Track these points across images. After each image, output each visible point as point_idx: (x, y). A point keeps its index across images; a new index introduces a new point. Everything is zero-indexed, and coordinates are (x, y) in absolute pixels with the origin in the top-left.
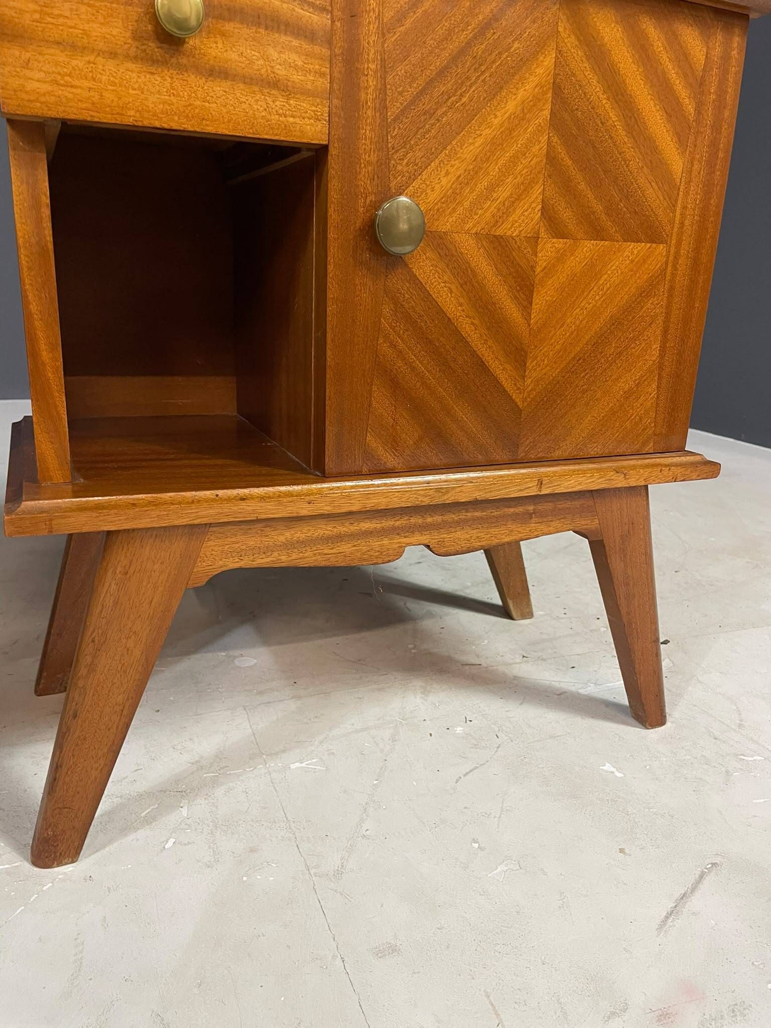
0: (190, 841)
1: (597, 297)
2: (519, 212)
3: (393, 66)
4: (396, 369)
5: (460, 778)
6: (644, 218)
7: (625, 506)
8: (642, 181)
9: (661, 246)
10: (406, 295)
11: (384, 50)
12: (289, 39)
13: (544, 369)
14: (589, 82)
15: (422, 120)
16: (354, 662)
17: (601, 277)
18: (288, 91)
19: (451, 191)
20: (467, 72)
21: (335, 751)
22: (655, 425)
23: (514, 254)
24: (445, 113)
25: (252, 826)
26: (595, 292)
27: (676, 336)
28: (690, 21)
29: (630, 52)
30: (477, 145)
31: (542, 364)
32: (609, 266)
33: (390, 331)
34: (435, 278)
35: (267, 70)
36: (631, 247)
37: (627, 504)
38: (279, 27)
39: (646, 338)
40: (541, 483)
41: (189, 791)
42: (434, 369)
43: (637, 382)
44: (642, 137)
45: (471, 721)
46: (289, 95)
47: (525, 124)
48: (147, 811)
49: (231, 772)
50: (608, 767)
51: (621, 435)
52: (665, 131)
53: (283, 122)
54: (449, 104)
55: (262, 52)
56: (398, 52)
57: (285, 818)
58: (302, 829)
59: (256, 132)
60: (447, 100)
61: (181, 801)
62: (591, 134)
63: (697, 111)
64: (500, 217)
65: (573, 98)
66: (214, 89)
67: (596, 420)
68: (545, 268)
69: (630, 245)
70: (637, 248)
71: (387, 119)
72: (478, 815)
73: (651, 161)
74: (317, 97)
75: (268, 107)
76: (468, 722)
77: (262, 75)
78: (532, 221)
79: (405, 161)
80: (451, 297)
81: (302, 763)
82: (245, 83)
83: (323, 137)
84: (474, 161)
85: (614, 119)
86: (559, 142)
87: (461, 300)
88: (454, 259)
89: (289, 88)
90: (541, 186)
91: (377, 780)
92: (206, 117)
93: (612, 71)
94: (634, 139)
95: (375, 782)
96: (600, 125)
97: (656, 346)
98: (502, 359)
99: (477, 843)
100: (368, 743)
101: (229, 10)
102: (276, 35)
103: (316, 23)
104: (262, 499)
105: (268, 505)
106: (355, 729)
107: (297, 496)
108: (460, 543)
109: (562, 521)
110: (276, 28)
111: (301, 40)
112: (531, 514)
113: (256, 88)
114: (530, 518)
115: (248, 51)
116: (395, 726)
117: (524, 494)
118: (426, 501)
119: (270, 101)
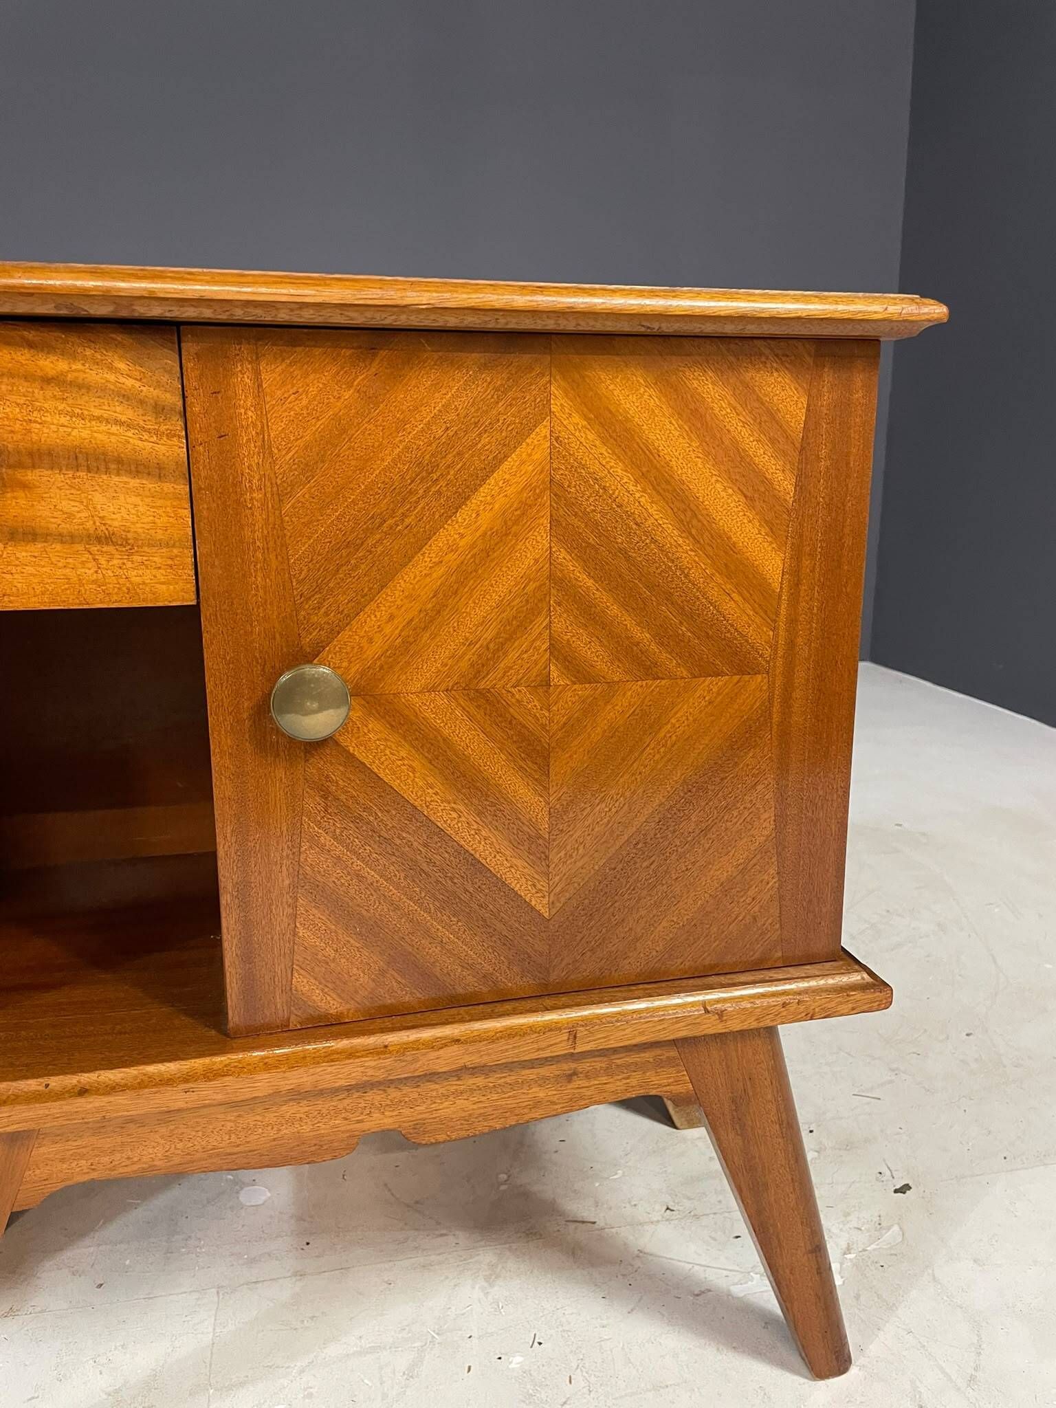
1: (657, 757)
2: (513, 655)
3: (290, 492)
4: (334, 882)
6: (724, 642)
7: (734, 1054)
8: (714, 593)
9: (759, 677)
10: (341, 782)
11: (275, 473)
12: (125, 479)
13: (579, 860)
14: (609, 472)
15: (344, 555)
16: (408, 1206)
17: (660, 728)
18: (129, 544)
19: (400, 640)
20: (410, 484)
22: (781, 925)
23: (511, 710)
24: (380, 541)
26: (653, 749)
27: (802, 799)
28: (775, 365)
29: (674, 423)
30: (435, 575)
31: (574, 855)
32: (673, 712)
33: (318, 832)
34: (385, 755)
35: (94, 523)
36: (706, 683)
37: (737, 1051)
38: (107, 467)
39: (749, 806)
40: (574, 1036)
42: (395, 876)
43: (741, 867)
44: (707, 533)
45: (540, 1344)
46: (130, 549)
47: (511, 540)
51: (724, 944)
52: (746, 521)
53: (124, 585)
54: (385, 529)
55: (85, 501)
56: (297, 473)
59: (84, 602)
60: (381, 525)
62: (620, 541)
63: (798, 488)
64: (483, 666)
65: (586, 496)
66: (18, 555)
67: (678, 926)
68: (565, 724)
69: (704, 681)
70: (717, 684)
71: (288, 560)
73: (726, 565)
74: (174, 546)
75: (99, 568)
76: (536, 1344)
77: (88, 530)
78: (536, 664)
79: (323, 610)
80: (415, 777)
82: (62, 542)
83: (186, 596)
84: (433, 597)
85: (657, 517)
86: (568, 557)
87: (431, 780)
88: (415, 727)
89: (129, 542)
90: (546, 618)
92: (8, 592)
93: (647, 452)
94: (694, 538)
96: (634, 526)
97: (769, 815)
98: (507, 853)
100: (369, 1379)
101: (31, 454)
102: (105, 477)
103: (164, 455)
104: (112, 1089)
105: (119, 1099)
106: (361, 1347)
107: (168, 1082)
108: (452, 1124)
109: (625, 1081)
110: (102, 468)
111: (143, 478)
112: (571, 1075)
113: (80, 547)
114: (570, 1081)
115: (64, 503)
116: (422, 1347)
117: (547, 1054)
118: (380, 1075)
119: (102, 561)
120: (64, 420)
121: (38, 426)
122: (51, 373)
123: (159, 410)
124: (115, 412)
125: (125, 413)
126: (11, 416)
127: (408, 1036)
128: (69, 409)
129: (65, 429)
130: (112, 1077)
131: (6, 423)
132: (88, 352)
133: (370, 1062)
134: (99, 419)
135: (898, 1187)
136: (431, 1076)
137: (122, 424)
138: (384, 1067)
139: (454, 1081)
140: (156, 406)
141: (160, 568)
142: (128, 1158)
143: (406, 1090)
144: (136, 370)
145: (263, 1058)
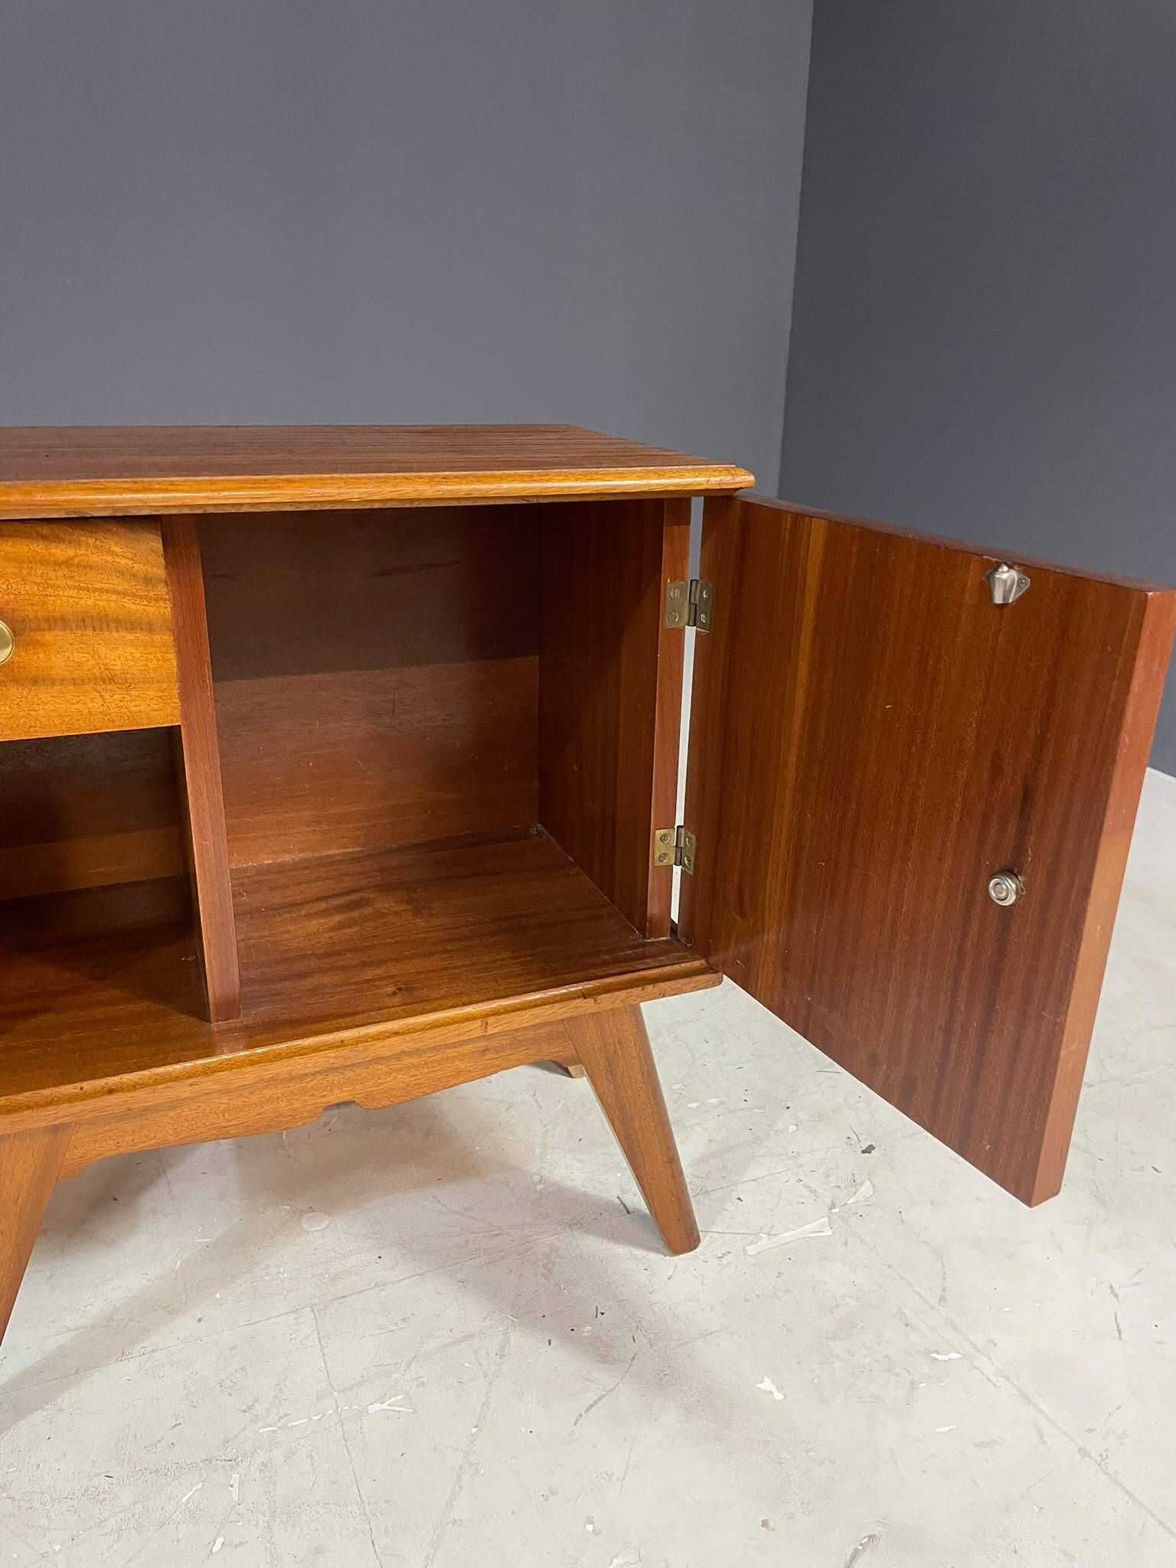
0: (242, 1541)
5: (581, 1416)
7: (607, 1026)
12: (122, 634)
16: (460, 1213)
18: (127, 683)
21: (425, 1380)
25: (318, 1513)
35: (100, 668)
38: (108, 626)
40: (485, 1023)
41: (239, 1459)
45: (603, 1314)
46: (129, 686)
48: (188, 1496)
49: (294, 1424)
50: (767, 1384)
53: (125, 713)
55: (91, 652)
57: (358, 1498)
58: (379, 1515)
61: (231, 1476)
66: (40, 696)
72: (597, 1477)
74: (163, 682)
75: (105, 702)
76: (599, 1315)
77: (94, 674)
81: (382, 1403)
82: (74, 684)
83: (173, 719)
89: (128, 681)
91: (476, 1427)
95: (474, 1430)
99: (591, 1523)
100: (469, 1363)
101: (48, 620)
102: (107, 633)
103: (153, 614)
104: (134, 1087)
105: (140, 1094)
106: (454, 1337)
107: (178, 1078)
108: (394, 1093)
109: (526, 1052)
110: (105, 626)
111: (136, 633)
112: (484, 1051)
113: (88, 687)
114: (483, 1055)
115: (75, 655)
116: (506, 1330)
117: (466, 1037)
118: (340, 1062)
119: (107, 696)
120: (72, 593)
121: (53, 598)
122: (62, 559)
123: (148, 580)
124: (113, 584)
125: (121, 585)
126: (31, 593)
127: (359, 1032)
128: (76, 584)
129: (74, 599)
130: (131, 1078)
131: (27, 598)
132: (91, 541)
133: (332, 1054)
134: (101, 591)
135: (864, 1148)
136: (378, 1060)
137: (119, 593)
138: (343, 1056)
139: (394, 1061)
140: (145, 577)
141: (152, 699)
142: (147, 1136)
143: (358, 1071)
144: (129, 552)
145: (247, 1056)
